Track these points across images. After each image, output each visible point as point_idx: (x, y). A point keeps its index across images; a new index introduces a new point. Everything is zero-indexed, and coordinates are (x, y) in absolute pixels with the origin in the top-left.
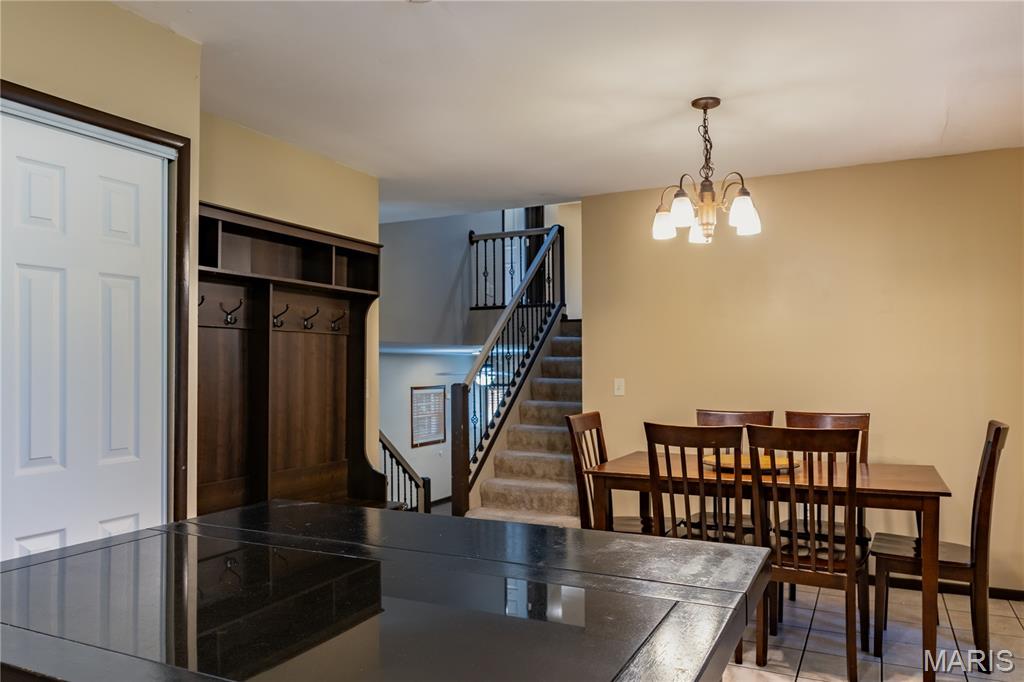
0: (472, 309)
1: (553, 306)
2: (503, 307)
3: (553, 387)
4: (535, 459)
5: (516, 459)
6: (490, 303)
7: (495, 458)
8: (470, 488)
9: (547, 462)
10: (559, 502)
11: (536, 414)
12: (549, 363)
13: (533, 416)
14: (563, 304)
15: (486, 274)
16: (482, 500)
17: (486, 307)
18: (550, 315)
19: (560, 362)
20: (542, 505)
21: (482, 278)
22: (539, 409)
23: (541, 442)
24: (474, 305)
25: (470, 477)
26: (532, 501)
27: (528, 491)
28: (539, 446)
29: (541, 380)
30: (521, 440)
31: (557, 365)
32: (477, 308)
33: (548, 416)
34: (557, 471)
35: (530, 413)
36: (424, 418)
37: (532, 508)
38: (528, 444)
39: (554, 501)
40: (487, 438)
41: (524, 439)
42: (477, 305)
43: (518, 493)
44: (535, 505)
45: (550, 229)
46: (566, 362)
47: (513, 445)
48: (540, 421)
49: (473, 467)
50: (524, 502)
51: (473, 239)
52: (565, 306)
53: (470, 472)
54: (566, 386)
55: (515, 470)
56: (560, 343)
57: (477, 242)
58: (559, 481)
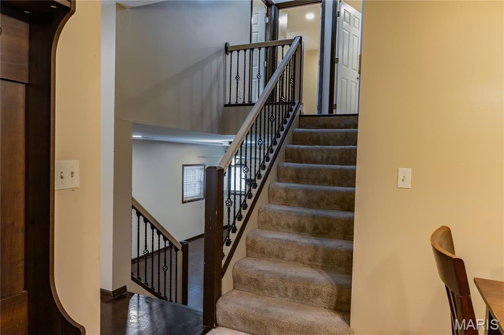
0: (226, 106)
1: (294, 104)
2: (251, 104)
3: (298, 171)
4: (288, 242)
5: (268, 241)
6: (240, 102)
7: (247, 239)
8: (222, 275)
9: (299, 247)
10: (317, 294)
11: (284, 195)
12: (292, 149)
13: (281, 197)
14: (300, 103)
15: (237, 78)
16: (234, 283)
17: (237, 105)
18: (291, 110)
19: (303, 150)
20: (297, 294)
21: (234, 81)
22: (287, 190)
23: (291, 223)
24: (227, 103)
25: (223, 262)
26: (286, 289)
27: (283, 278)
28: (289, 227)
29: (286, 164)
30: (271, 220)
31: (299, 152)
32: (230, 105)
33: (295, 198)
34: (310, 256)
35: (278, 194)
36: (191, 184)
37: (286, 296)
38: (278, 224)
39: (311, 294)
40: (240, 219)
41: (274, 220)
42: (230, 103)
43: (271, 280)
44: (290, 294)
45: (293, 40)
46: (307, 149)
47: (264, 224)
48: (287, 202)
49: (226, 250)
50: (278, 289)
51: (227, 50)
52: (302, 104)
53: (223, 256)
54: (310, 170)
55: (266, 251)
56: (300, 133)
57: (231, 52)
58: (311, 266)
